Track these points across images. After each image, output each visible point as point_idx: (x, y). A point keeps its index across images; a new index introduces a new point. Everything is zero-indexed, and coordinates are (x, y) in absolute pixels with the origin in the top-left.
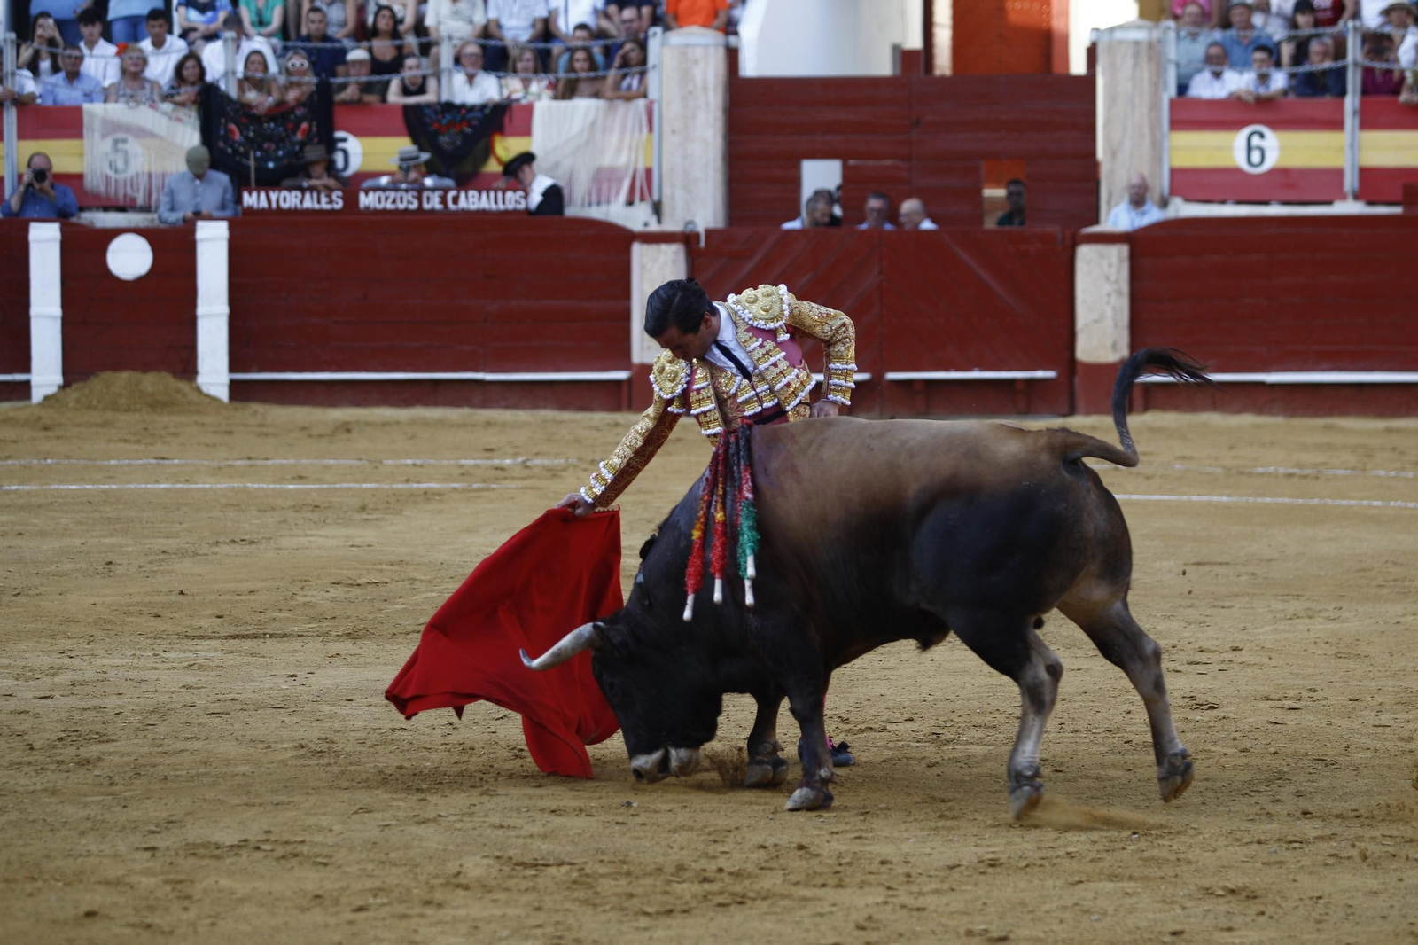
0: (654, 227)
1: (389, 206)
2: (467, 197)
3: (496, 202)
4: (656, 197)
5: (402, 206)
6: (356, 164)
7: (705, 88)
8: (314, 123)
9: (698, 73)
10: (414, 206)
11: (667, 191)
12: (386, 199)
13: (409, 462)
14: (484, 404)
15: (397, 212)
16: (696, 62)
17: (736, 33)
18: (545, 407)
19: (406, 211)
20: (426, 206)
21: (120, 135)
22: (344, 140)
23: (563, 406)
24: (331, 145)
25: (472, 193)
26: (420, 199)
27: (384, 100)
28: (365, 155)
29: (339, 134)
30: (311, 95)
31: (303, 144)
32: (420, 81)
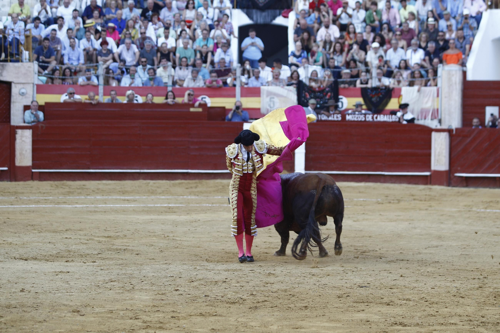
0: (439, 127)
1: (356, 119)
2: (380, 117)
3: (389, 118)
4: (439, 117)
5: (359, 119)
6: (345, 107)
7: (456, 83)
8: (332, 93)
9: (453, 79)
10: (363, 119)
11: (443, 116)
12: (355, 117)
13: (362, 199)
14: (385, 182)
15: (358, 121)
16: (453, 75)
17: (465, 66)
18: (404, 183)
19: (361, 121)
20: (367, 120)
21: (272, 96)
22: (342, 99)
23: (409, 183)
24: (337, 100)
25: (382, 116)
26: (365, 117)
27: (355, 86)
28: (348, 103)
29: (340, 97)
30: (331, 85)
31: (328, 99)
32: (366, 80)
